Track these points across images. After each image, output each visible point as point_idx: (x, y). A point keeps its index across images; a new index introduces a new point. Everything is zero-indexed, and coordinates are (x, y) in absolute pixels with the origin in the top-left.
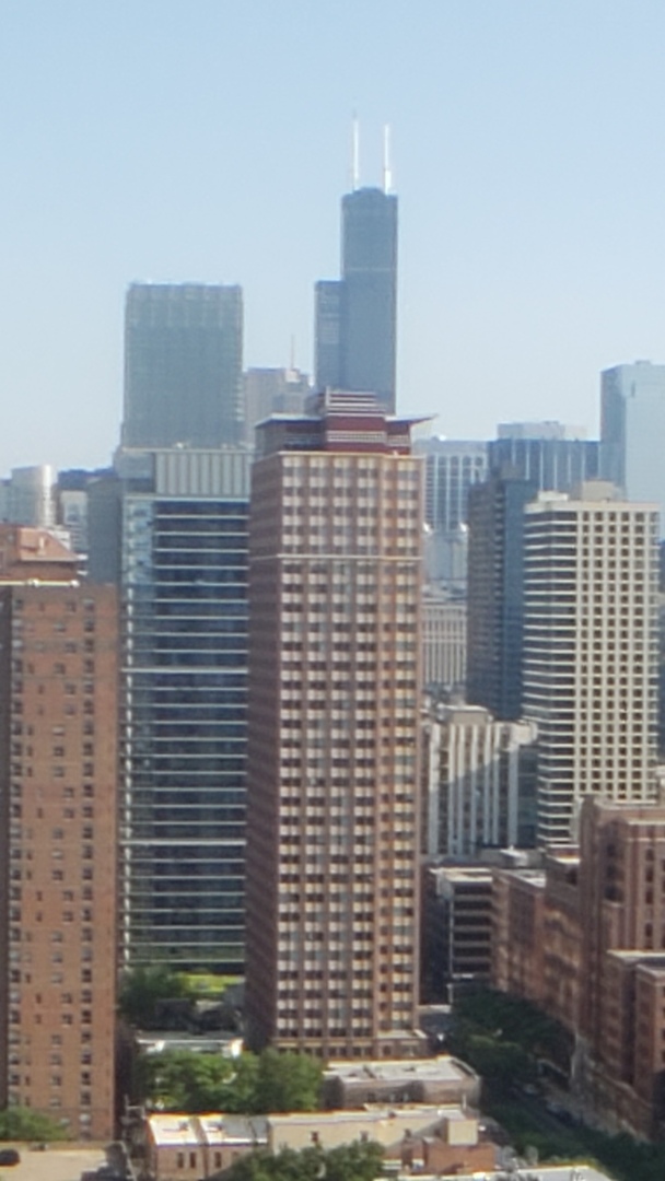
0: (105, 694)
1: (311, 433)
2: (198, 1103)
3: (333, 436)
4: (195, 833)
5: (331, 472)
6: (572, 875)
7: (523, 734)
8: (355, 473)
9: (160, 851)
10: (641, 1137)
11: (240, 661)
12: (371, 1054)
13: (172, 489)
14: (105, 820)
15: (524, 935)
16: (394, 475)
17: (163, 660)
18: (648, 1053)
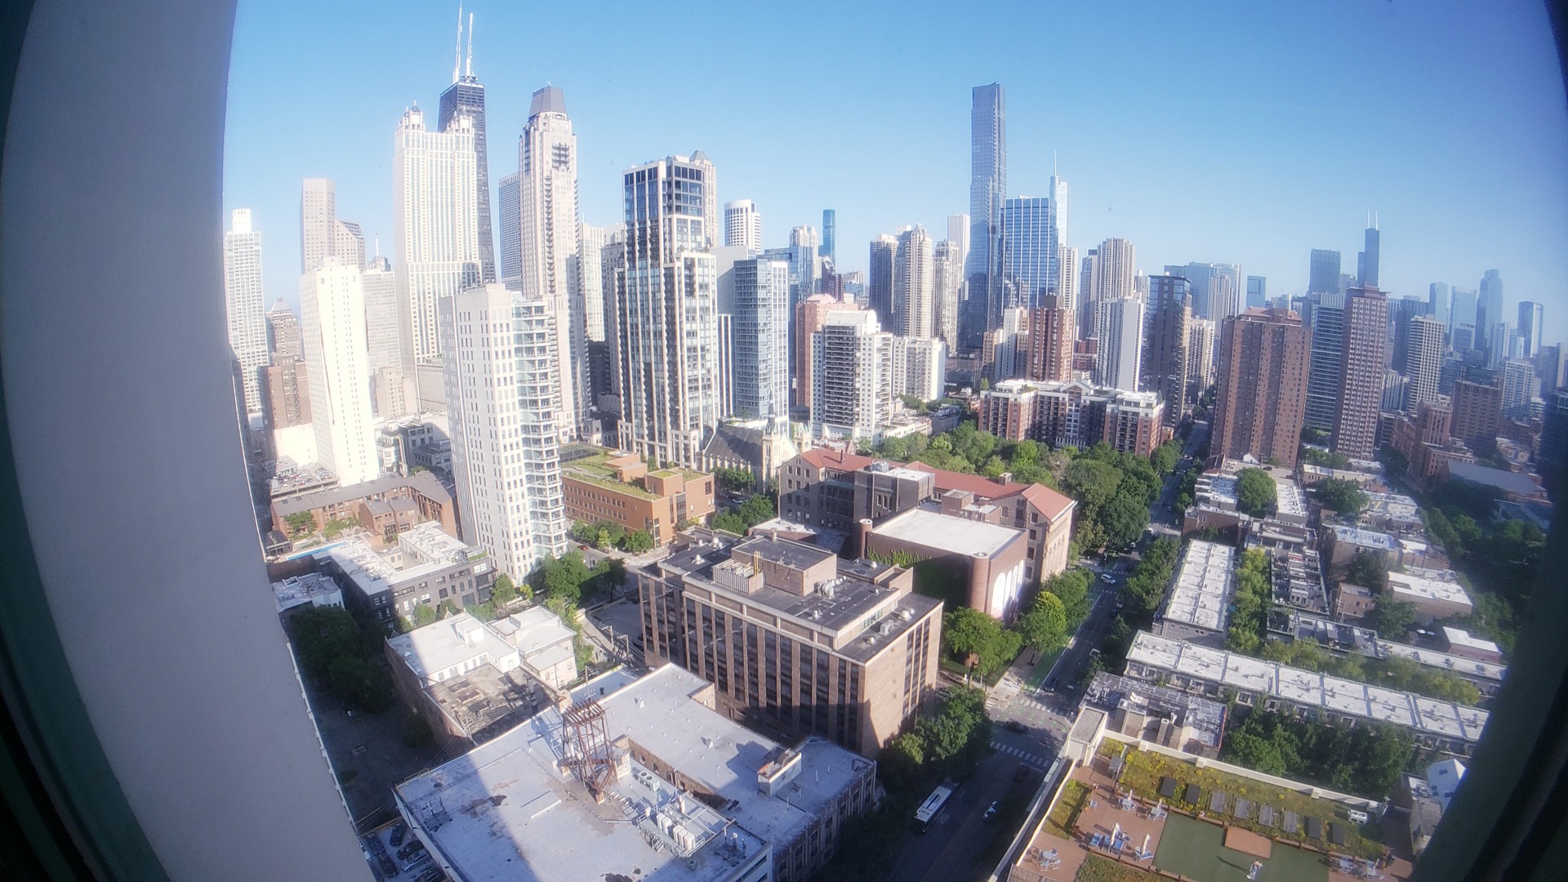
0: (1306, 355)
1: (1361, 293)
2: (1316, 463)
3: (1366, 294)
4: (1323, 394)
5: (1365, 304)
6: (1415, 420)
7: (1406, 380)
8: (1371, 305)
9: (1315, 397)
10: (1422, 492)
11: (1338, 351)
12: (1360, 458)
13: (1323, 304)
14: (1302, 388)
15: (1400, 435)
16: (1380, 307)
17: (1320, 348)
18: (1427, 470)
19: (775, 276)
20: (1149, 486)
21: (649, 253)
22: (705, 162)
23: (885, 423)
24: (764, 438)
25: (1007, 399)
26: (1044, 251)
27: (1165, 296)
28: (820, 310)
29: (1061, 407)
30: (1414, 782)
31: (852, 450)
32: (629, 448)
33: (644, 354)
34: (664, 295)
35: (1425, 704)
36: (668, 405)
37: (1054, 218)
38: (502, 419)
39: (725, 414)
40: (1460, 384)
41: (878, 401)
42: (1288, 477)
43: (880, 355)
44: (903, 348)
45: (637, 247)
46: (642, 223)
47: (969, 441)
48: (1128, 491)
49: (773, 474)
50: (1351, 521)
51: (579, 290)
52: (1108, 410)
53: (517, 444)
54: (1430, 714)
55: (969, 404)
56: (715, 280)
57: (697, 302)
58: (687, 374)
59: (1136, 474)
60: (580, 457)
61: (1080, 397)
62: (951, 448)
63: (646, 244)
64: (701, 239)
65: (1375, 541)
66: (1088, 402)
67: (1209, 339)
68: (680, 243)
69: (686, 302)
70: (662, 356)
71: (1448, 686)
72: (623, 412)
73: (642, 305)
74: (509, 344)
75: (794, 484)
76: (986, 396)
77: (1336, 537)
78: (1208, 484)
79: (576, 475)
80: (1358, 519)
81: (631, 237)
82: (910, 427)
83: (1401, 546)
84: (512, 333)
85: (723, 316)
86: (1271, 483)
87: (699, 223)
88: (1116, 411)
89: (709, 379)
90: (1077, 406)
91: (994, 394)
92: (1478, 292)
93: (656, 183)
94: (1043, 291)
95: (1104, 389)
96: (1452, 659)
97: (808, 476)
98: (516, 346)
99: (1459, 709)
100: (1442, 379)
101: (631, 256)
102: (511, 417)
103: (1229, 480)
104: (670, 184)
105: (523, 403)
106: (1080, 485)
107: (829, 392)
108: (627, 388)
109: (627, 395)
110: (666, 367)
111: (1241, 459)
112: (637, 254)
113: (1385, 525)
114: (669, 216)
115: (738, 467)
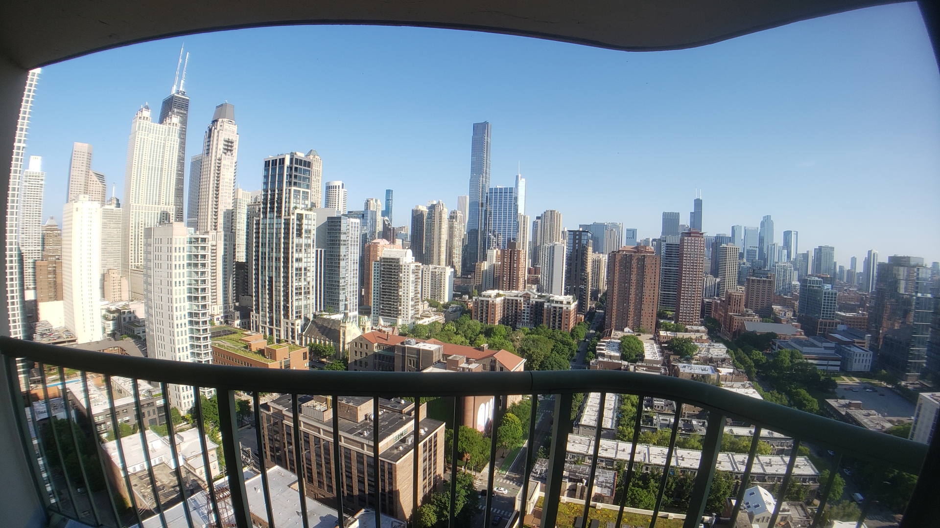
0: (658, 271)
1: (689, 234)
2: (667, 330)
3: (692, 235)
4: (670, 291)
5: (691, 240)
6: (724, 301)
7: (718, 280)
8: (695, 240)
9: (664, 294)
10: (730, 341)
11: (677, 267)
12: (692, 325)
13: (668, 242)
14: (657, 289)
15: (716, 310)
16: (700, 241)
17: (666, 266)
18: (732, 328)
19: (352, 227)
20: (570, 349)
21: (276, 209)
22: (316, 157)
23: (417, 316)
24: (341, 325)
25: (488, 301)
26: (510, 217)
27: (577, 241)
28: (380, 248)
29: (519, 305)
31: (396, 333)
32: (257, 330)
33: (269, 271)
34: (283, 235)
35: (739, 458)
36: (282, 303)
37: (516, 199)
38: (176, 307)
39: (318, 310)
40: (749, 279)
41: (413, 303)
42: (650, 339)
43: (414, 275)
44: (429, 271)
45: (269, 205)
46: (273, 191)
47: (466, 326)
48: (558, 352)
49: (347, 347)
50: (688, 361)
51: (232, 229)
52: (545, 306)
53: (185, 324)
55: (467, 304)
56: (315, 228)
57: (303, 241)
58: (295, 284)
59: (562, 342)
60: (225, 335)
61: (529, 299)
62: (455, 330)
63: (274, 204)
64: (308, 203)
65: (702, 370)
66: (534, 302)
67: (603, 265)
68: (295, 205)
69: (296, 240)
70: (279, 273)
72: (254, 307)
73: (269, 241)
74: (183, 260)
75: (358, 353)
76: (476, 300)
77: (679, 370)
78: (604, 346)
79: (222, 346)
80: (693, 359)
81: (266, 199)
82: (432, 318)
83: (718, 371)
84: (186, 254)
85: (319, 249)
86: (640, 343)
87: (308, 193)
88: (550, 307)
89: (308, 288)
90: (528, 304)
91: (481, 298)
92: (759, 228)
93: (283, 167)
94: (509, 240)
95: (543, 294)
97: (367, 348)
98: (188, 262)
99: (760, 457)
100: (739, 277)
101: (264, 210)
102: (182, 307)
103: (616, 343)
104: (291, 168)
105: (190, 298)
106: (529, 350)
107: (383, 298)
108: (257, 292)
109: (257, 296)
110: (282, 280)
111: (623, 330)
112: (268, 209)
113: (709, 361)
114: (290, 188)
115: (325, 344)
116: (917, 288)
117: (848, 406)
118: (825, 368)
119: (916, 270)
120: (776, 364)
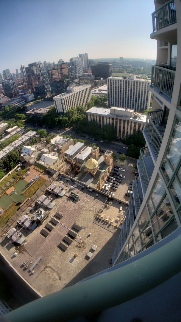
30: (22, 155)
35: (13, 143)
54: (15, 144)
71: (14, 138)
96: (11, 134)
99: (19, 139)
116: (40, 70)
117: (34, 110)
118: (21, 104)
119: (38, 65)
120: (6, 112)
